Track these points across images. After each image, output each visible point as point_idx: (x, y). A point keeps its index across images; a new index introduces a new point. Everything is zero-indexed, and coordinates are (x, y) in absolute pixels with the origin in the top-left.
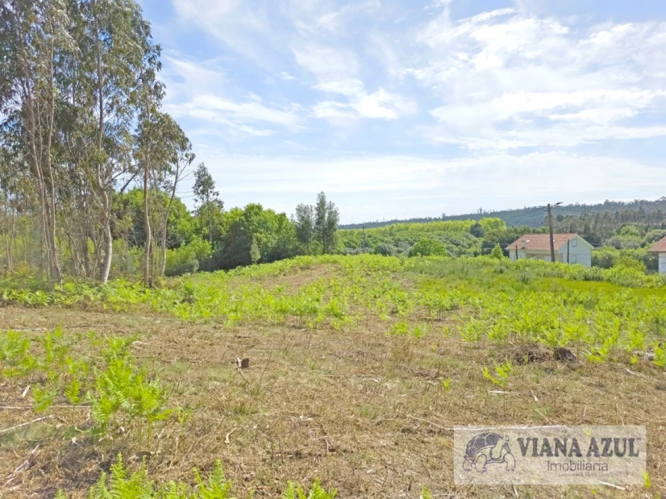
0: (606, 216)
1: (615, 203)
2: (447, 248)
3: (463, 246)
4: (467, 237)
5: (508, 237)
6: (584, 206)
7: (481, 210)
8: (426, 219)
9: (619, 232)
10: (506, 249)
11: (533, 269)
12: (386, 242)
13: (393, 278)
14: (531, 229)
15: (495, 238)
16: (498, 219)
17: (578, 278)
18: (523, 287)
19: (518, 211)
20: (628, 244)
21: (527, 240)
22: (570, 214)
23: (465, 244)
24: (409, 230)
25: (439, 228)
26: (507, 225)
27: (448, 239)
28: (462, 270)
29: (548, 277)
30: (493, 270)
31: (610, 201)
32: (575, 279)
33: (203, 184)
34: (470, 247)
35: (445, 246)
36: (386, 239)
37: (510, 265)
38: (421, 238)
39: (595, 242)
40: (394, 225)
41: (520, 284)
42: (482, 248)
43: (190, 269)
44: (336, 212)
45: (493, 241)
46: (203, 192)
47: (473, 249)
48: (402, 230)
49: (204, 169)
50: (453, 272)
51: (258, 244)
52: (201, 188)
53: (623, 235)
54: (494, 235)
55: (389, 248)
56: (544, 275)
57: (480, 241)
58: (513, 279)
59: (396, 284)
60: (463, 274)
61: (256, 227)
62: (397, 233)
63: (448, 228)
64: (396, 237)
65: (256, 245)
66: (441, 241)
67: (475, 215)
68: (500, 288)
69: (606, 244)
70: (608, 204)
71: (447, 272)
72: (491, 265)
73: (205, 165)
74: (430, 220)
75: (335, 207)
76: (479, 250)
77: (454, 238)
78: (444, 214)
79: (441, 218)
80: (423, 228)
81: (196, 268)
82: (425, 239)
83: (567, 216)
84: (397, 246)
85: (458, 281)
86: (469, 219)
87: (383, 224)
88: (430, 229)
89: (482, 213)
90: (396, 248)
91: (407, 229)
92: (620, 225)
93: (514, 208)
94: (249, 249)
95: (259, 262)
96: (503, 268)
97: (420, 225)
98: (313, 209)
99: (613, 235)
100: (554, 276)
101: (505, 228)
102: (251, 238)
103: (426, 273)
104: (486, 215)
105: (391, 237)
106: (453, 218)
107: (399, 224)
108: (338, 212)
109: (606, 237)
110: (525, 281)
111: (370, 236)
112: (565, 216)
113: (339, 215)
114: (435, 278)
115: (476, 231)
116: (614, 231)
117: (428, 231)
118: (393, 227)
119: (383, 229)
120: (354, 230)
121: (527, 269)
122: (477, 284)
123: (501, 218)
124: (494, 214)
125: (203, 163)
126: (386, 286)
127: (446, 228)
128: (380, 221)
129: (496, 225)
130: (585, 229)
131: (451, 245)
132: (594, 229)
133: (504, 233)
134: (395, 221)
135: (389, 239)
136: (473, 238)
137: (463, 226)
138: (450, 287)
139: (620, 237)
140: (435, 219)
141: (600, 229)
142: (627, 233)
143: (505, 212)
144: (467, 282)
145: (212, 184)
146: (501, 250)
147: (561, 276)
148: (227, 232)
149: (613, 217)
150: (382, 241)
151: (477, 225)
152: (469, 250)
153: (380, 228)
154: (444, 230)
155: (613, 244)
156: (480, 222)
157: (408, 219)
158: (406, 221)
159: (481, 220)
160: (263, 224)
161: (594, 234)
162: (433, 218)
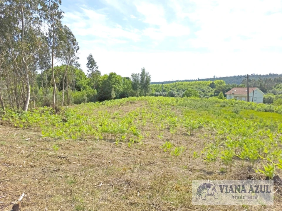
0: (270, 80)
1: (274, 74)
2: (199, 93)
3: (206, 92)
4: (208, 88)
5: (226, 88)
6: (260, 75)
7: (215, 76)
8: (191, 80)
9: (275, 87)
10: (225, 94)
11: (239, 105)
12: (173, 90)
13: (172, 109)
14: (237, 85)
15: (220, 89)
16: (222, 81)
17: (261, 110)
18: (236, 115)
19: (231, 77)
20: (279, 92)
21: (235, 90)
22: (254, 79)
23: (207, 91)
24: (184, 85)
25: (196, 84)
26: (226, 83)
27: (200, 89)
28: (206, 105)
29: (246, 109)
30: (220, 105)
31: (272, 73)
32: (260, 111)
33: (91, 63)
34: (209, 93)
35: (199, 92)
36: (173, 88)
37: (228, 103)
38: (189, 89)
39: (265, 91)
40: (177, 82)
41: (234, 113)
42: (215, 93)
43: (84, 101)
44: (149, 76)
45: (219, 90)
46: (91, 67)
47: (210, 93)
48: (180, 85)
49: (92, 56)
50: (201, 107)
51: (115, 90)
52: (90, 65)
53: (277, 88)
54: (220, 87)
55: (174, 93)
56: (245, 108)
57: (214, 90)
58: (230, 111)
59: (173, 112)
60: (206, 107)
61: (114, 82)
62: (178, 86)
63: (200, 84)
64: (177, 88)
65: (114, 91)
66: (197, 90)
67: (212, 78)
68: (224, 116)
69: (269, 92)
70: (271, 75)
71: (198, 106)
72: (219, 102)
73: (92, 55)
74: (192, 80)
75: (149, 74)
76: (213, 94)
77: (202, 88)
78: (198, 78)
79: (197, 80)
80: (189, 84)
81: (86, 101)
82: (190, 89)
83: (253, 80)
84: (178, 92)
85: (203, 112)
86: (210, 80)
87: (172, 82)
88: (192, 84)
89: (215, 77)
90: (177, 93)
91: (182, 84)
92: (276, 84)
93: (229, 76)
94: (111, 92)
95: (115, 98)
96: (225, 104)
97: (188, 83)
98: (139, 75)
99: (272, 88)
100: (249, 109)
101: (225, 84)
102: (112, 87)
103: (188, 107)
104: (217, 79)
105: (176, 88)
106: (203, 80)
107: (179, 82)
108: (150, 76)
109: (269, 89)
110: (236, 112)
111: (166, 87)
112: (251, 80)
113: (150, 78)
114: (192, 109)
115: (212, 86)
116: (273, 86)
117: (191, 85)
118: (176, 84)
119: (172, 84)
120: (160, 84)
121: (236, 105)
122: (212, 113)
123: (223, 80)
124: (220, 78)
125: (91, 54)
126: (167, 113)
127: (199, 84)
128: (171, 81)
129: (221, 83)
130: (260, 85)
131: (201, 92)
132: (264, 85)
133: (224, 86)
134: (177, 81)
135: (174, 88)
136: (211, 88)
137: (207, 83)
138: (199, 115)
139: (276, 89)
140: (195, 80)
141: (267, 86)
142: (278, 87)
143: (225, 77)
144: (207, 112)
145: (95, 63)
146: (223, 94)
147: (253, 109)
148: (102, 85)
149: (273, 81)
150: (171, 89)
151: (213, 83)
152: (209, 94)
153: (171, 84)
154: (198, 85)
155: (272, 92)
156: (214, 82)
157: (183, 80)
158: (182, 81)
159: (215, 81)
160: (117, 82)
161: (264, 88)
162: (194, 80)
